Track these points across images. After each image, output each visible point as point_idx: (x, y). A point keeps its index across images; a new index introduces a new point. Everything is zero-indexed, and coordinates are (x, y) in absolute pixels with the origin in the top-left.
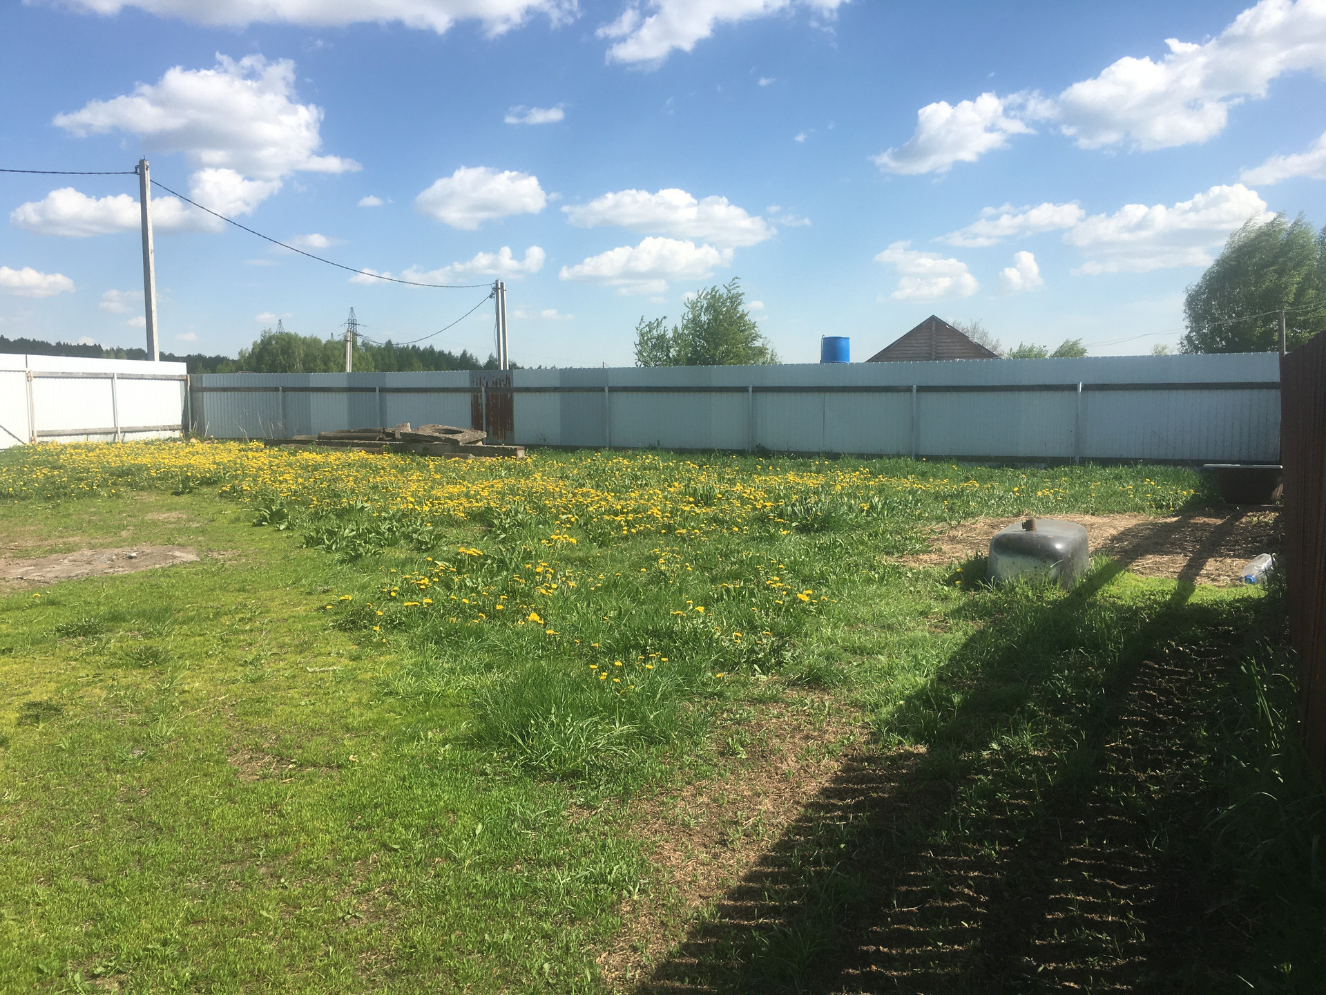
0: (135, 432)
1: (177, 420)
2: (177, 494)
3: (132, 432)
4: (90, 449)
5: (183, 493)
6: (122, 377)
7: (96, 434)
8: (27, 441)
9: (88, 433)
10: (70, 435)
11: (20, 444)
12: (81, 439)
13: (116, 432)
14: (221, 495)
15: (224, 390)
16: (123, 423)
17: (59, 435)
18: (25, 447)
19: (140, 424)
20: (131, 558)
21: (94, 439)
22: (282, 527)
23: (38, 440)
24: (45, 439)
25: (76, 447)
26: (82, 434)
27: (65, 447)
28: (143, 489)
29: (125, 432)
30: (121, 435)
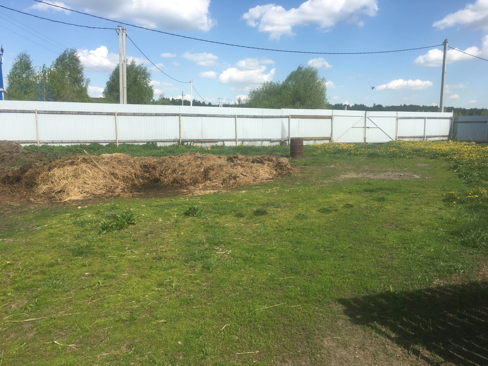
0: (431, 137)
1: (447, 133)
2: (431, 158)
3: (430, 137)
4: (413, 142)
5: (433, 158)
6: (429, 118)
7: (417, 138)
8: (394, 140)
9: (414, 137)
10: (408, 138)
11: (392, 140)
12: (412, 139)
13: (424, 137)
14: (445, 160)
15: (466, 122)
16: (427, 134)
17: (405, 138)
18: (393, 142)
19: (433, 135)
20: (401, 175)
21: (416, 140)
22: (455, 171)
23: (398, 139)
24: (400, 139)
25: (408, 142)
26: (412, 138)
27: (405, 142)
28: (421, 156)
29: (427, 137)
30: (425, 138)
